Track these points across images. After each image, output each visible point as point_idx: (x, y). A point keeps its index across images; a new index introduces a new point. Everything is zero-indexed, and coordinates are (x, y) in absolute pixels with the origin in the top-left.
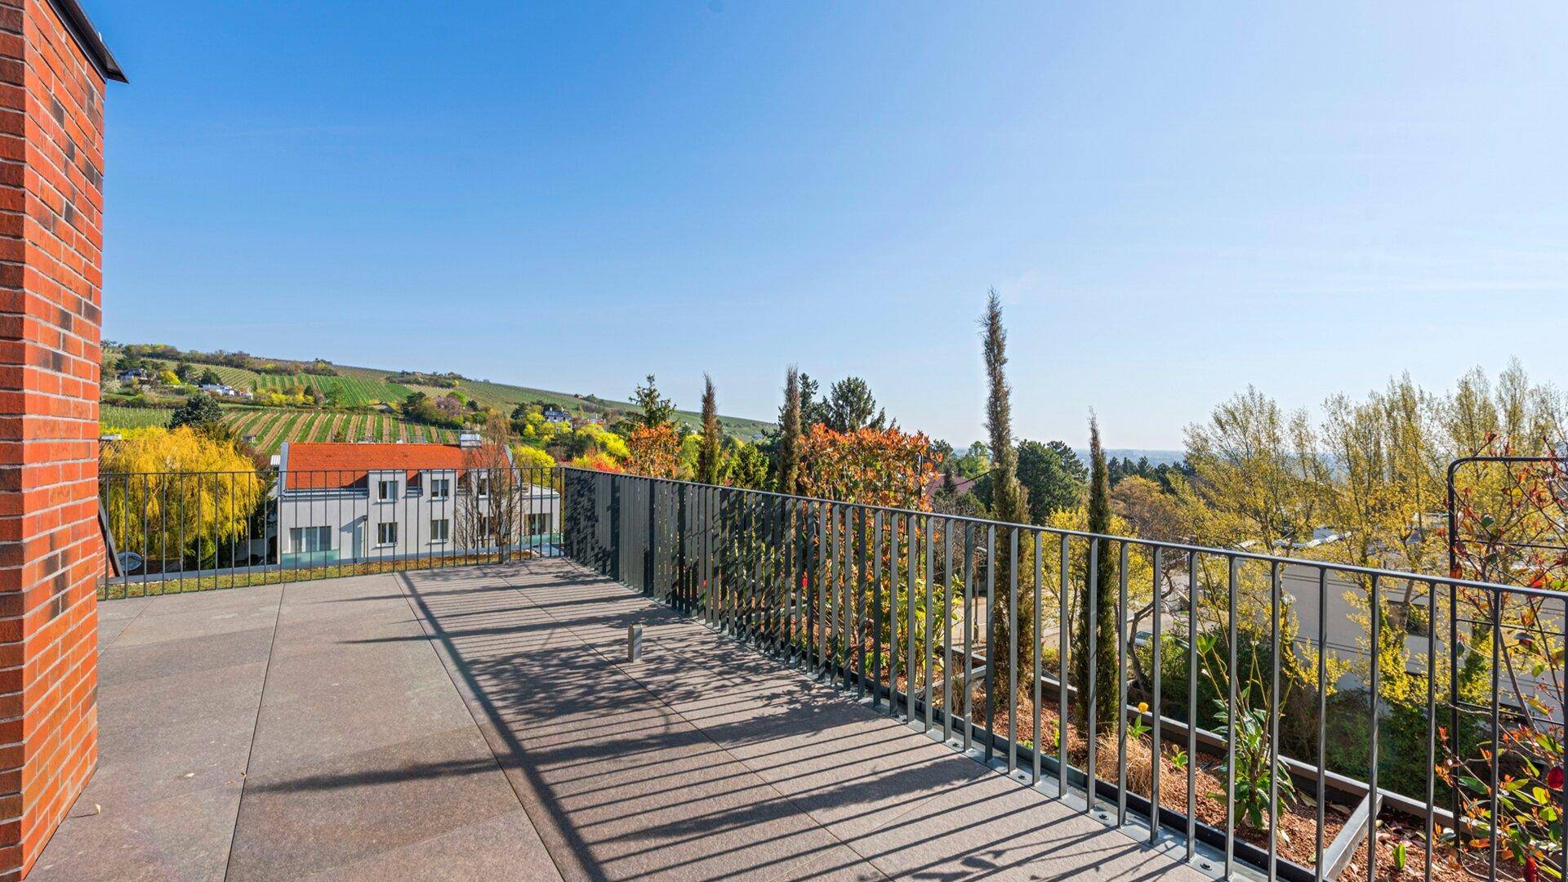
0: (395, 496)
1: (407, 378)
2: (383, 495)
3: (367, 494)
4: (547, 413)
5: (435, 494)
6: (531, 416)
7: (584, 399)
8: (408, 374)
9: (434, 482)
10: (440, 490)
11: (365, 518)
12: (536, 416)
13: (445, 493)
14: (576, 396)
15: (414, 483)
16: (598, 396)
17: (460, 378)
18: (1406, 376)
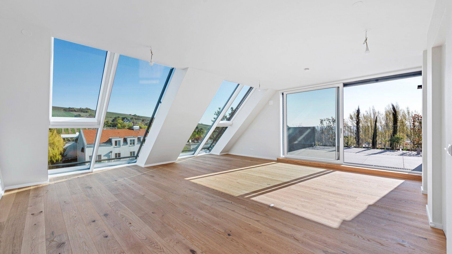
0: (120, 145)
1: (71, 110)
2: (116, 145)
3: (112, 144)
4: (124, 120)
5: (131, 144)
6: (119, 121)
7: (133, 116)
8: (71, 108)
9: (131, 140)
10: (133, 143)
11: (111, 152)
12: (121, 121)
13: (134, 144)
14: (130, 115)
15: (125, 140)
16: (137, 115)
17: (90, 109)
18: (373, 107)
